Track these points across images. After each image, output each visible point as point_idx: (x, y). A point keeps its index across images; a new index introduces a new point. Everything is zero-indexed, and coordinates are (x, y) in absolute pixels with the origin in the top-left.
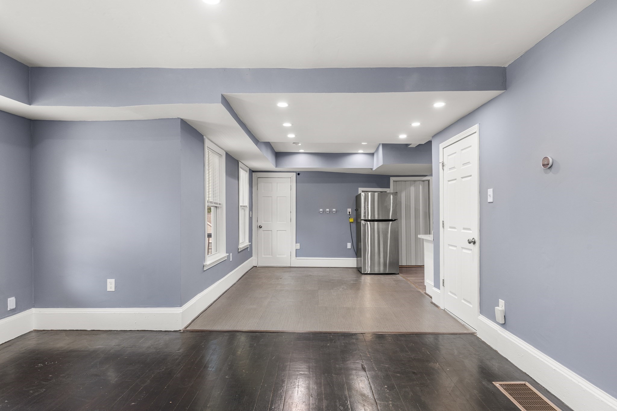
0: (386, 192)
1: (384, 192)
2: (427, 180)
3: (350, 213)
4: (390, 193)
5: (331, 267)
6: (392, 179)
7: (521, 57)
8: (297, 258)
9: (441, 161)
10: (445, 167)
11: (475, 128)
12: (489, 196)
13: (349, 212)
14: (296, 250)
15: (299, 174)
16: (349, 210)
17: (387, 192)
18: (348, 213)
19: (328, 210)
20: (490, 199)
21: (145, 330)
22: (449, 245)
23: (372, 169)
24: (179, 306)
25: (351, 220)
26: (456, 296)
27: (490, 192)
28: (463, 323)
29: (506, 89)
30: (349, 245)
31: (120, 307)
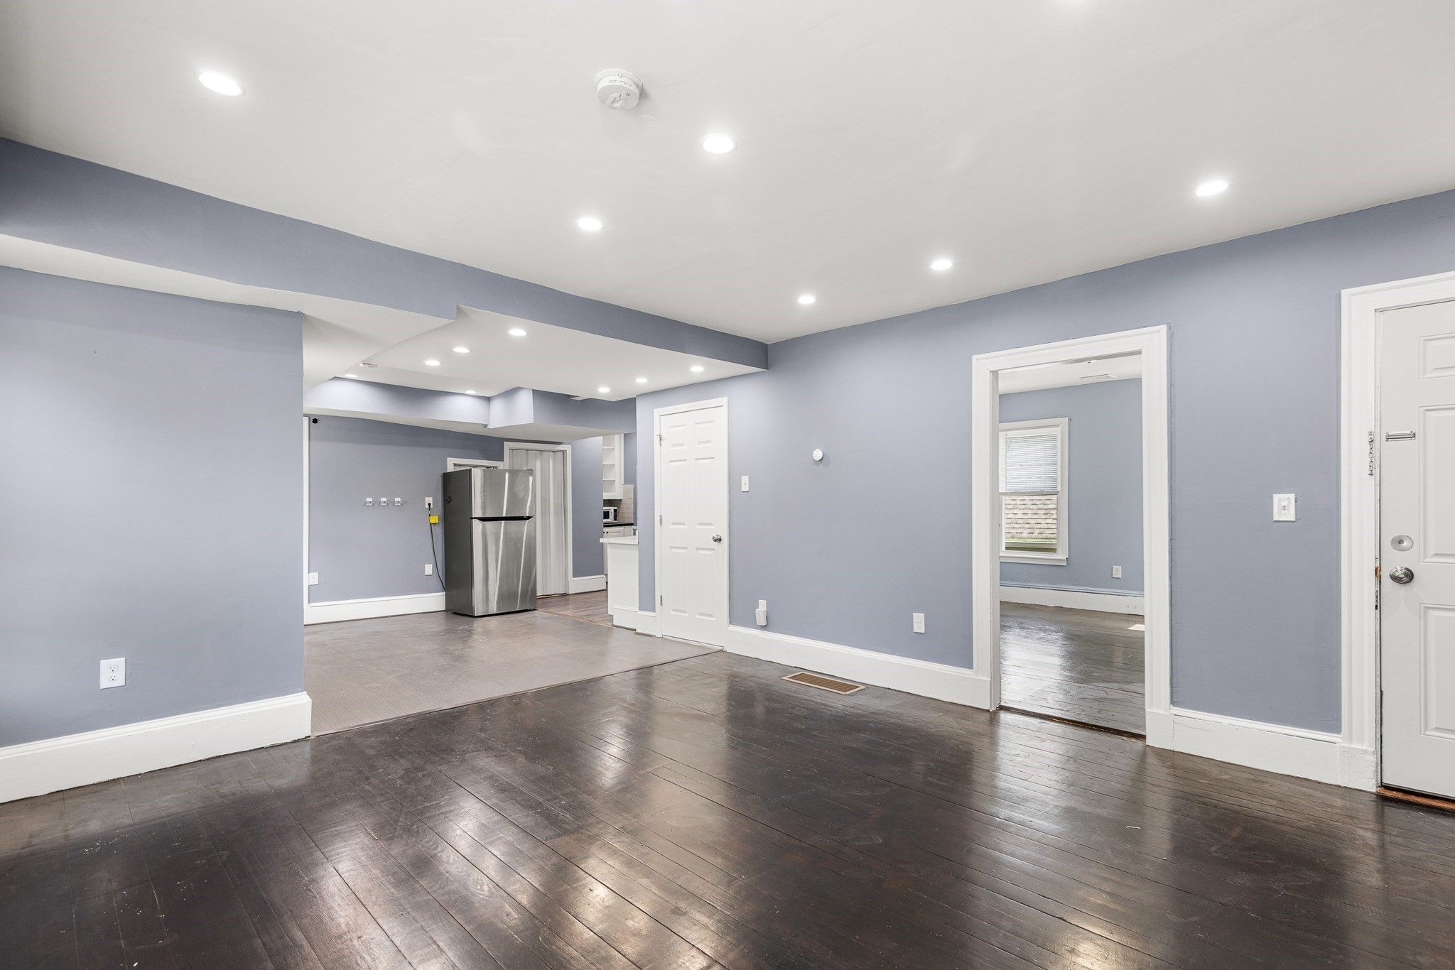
0: (496, 467)
1: (493, 467)
2: (561, 451)
3: (431, 507)
4: (505, 471)
5: (392, 616)
6: (507, 445)
7: (787, 341)
8: (312, 605)
9: (656, 432)
10: (662, 442)
11: (723, 400)
12: (742, 484)
13: (429, 504)
14: (309, 586)
15: (315, 421)
16: (429, 500)
17: (499, 468)
18: (427, 506)
19: (384, 499)
20: (745, 488)
21: (220, 756)
22: (671, 547)
23: (486, 426)
24: (300, 690)
25: (434, 519)
26: (686, 613)
27: (745, 479)
28: (699, 644)
29: (767, 368)
30: (429, 569)
31: (142, 720)
